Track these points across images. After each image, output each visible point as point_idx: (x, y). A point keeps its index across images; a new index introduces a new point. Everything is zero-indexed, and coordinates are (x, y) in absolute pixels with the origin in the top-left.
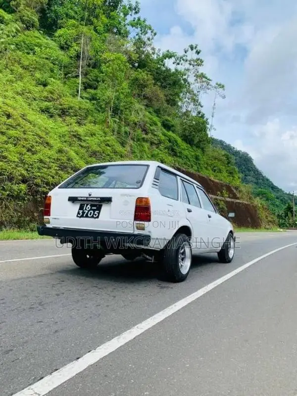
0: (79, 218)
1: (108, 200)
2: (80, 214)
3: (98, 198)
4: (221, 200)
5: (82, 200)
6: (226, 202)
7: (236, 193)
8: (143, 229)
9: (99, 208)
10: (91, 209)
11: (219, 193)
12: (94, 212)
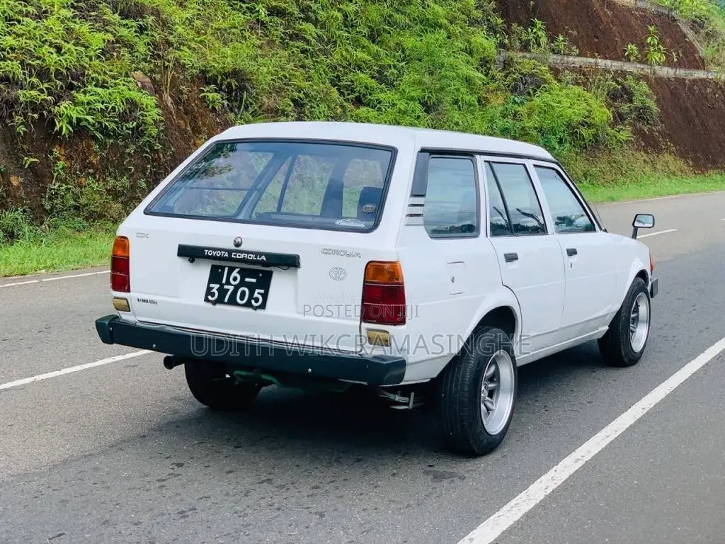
0: (210, 305)
1: (290, 262)
2: (213, 295)
3: (261, 254)
4: (638, 78)
5: (215, 258)
6: (658, 84)
7: (697, 44)
8: (386, 343)
9: (264, 282)
10: (242, 283)
11: (632, 47)
12: (252, 293)
